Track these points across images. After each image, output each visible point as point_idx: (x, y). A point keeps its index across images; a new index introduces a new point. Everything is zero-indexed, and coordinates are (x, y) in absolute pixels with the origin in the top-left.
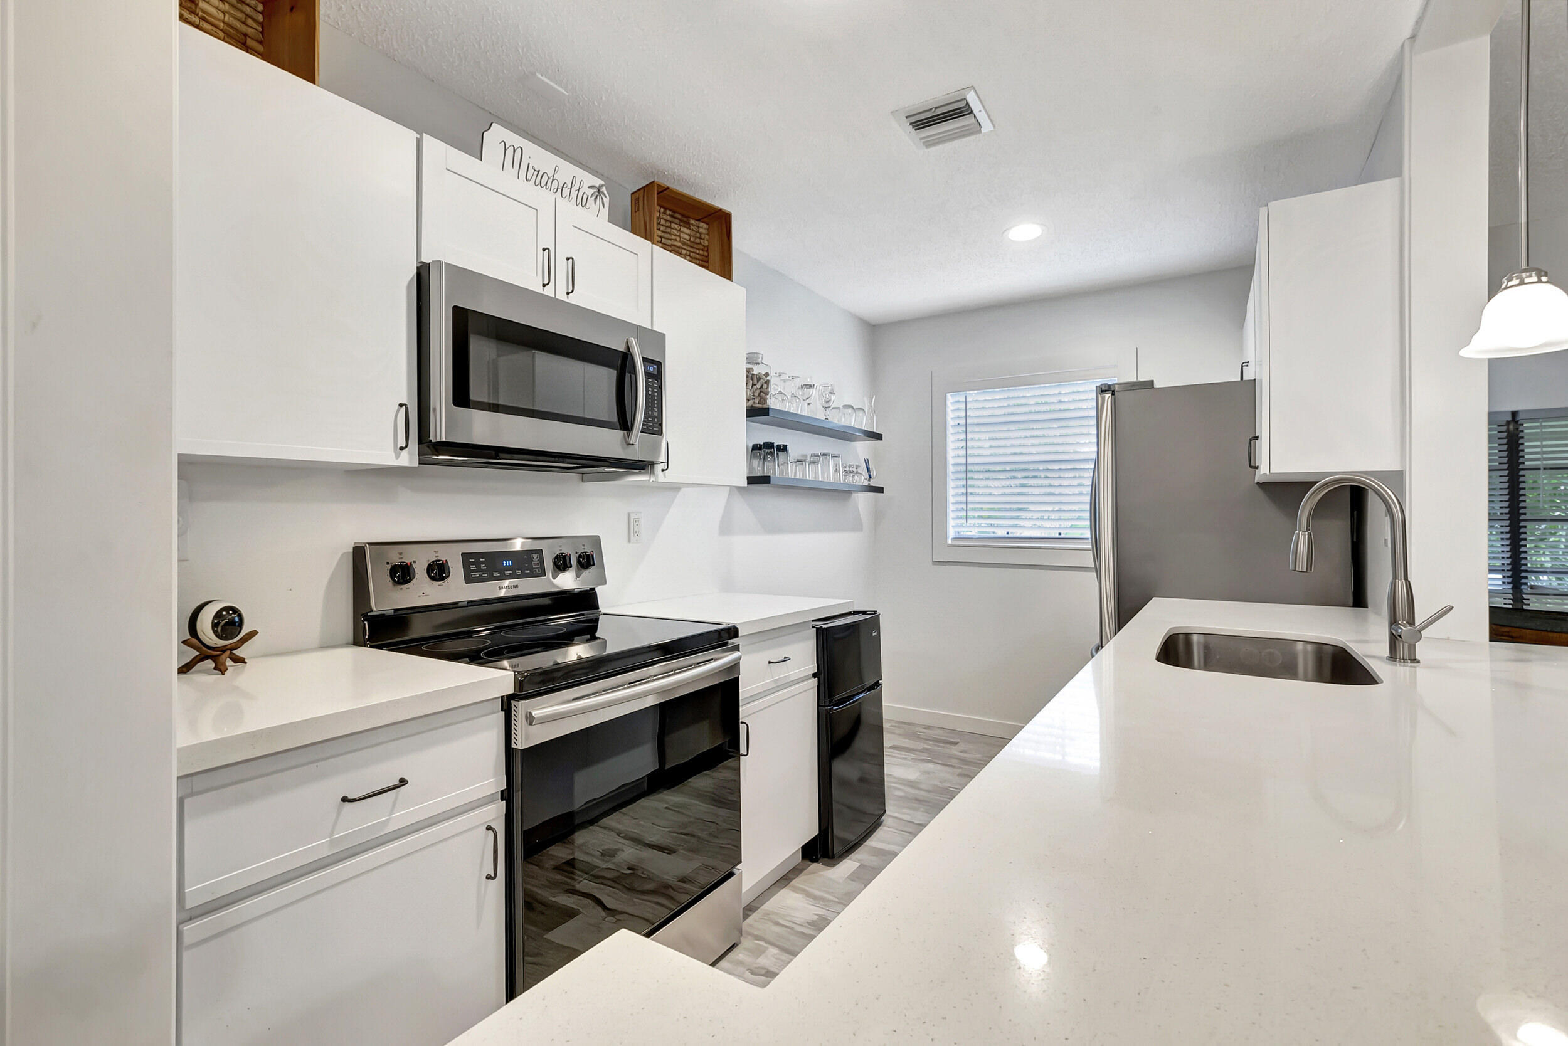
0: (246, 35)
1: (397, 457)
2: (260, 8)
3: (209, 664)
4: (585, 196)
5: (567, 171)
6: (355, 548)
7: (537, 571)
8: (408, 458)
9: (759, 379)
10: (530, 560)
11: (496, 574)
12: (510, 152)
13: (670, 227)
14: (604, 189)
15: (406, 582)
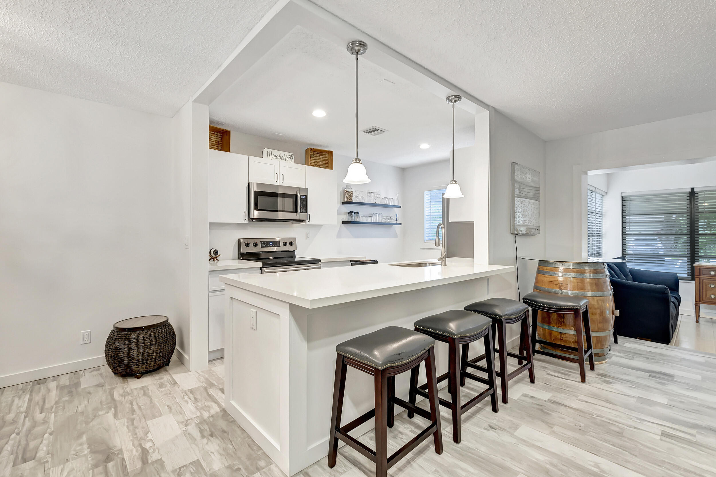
0: (218, 141)
1: (244, 221)
2: (221, 135)
3: (213, 260)
4: (288, 158)
5: (283, 154)
6: (239, 239)
7: (278, 246)
8: (247, 221)
9: (349, 193)
10: (277, 243)
11: (268, 246)
12: (269, 153)
13: (317, 156)
14: (293, 155)
15: (248, 247)
